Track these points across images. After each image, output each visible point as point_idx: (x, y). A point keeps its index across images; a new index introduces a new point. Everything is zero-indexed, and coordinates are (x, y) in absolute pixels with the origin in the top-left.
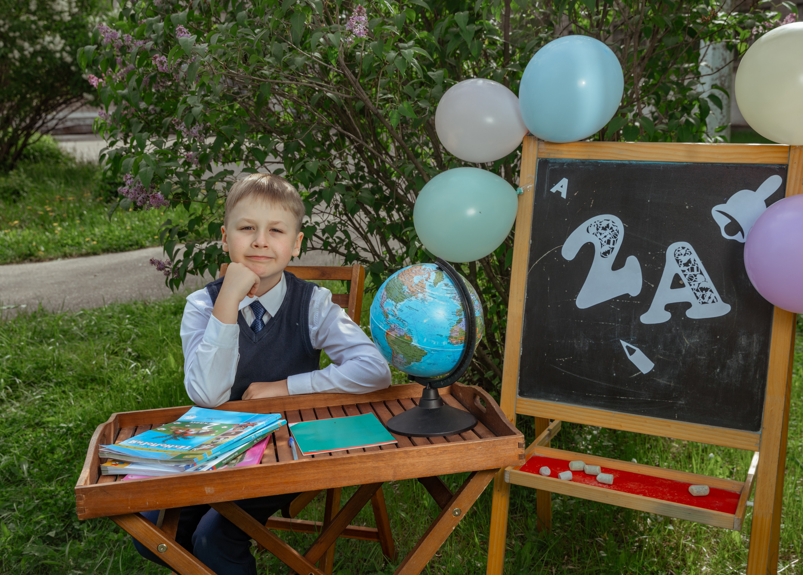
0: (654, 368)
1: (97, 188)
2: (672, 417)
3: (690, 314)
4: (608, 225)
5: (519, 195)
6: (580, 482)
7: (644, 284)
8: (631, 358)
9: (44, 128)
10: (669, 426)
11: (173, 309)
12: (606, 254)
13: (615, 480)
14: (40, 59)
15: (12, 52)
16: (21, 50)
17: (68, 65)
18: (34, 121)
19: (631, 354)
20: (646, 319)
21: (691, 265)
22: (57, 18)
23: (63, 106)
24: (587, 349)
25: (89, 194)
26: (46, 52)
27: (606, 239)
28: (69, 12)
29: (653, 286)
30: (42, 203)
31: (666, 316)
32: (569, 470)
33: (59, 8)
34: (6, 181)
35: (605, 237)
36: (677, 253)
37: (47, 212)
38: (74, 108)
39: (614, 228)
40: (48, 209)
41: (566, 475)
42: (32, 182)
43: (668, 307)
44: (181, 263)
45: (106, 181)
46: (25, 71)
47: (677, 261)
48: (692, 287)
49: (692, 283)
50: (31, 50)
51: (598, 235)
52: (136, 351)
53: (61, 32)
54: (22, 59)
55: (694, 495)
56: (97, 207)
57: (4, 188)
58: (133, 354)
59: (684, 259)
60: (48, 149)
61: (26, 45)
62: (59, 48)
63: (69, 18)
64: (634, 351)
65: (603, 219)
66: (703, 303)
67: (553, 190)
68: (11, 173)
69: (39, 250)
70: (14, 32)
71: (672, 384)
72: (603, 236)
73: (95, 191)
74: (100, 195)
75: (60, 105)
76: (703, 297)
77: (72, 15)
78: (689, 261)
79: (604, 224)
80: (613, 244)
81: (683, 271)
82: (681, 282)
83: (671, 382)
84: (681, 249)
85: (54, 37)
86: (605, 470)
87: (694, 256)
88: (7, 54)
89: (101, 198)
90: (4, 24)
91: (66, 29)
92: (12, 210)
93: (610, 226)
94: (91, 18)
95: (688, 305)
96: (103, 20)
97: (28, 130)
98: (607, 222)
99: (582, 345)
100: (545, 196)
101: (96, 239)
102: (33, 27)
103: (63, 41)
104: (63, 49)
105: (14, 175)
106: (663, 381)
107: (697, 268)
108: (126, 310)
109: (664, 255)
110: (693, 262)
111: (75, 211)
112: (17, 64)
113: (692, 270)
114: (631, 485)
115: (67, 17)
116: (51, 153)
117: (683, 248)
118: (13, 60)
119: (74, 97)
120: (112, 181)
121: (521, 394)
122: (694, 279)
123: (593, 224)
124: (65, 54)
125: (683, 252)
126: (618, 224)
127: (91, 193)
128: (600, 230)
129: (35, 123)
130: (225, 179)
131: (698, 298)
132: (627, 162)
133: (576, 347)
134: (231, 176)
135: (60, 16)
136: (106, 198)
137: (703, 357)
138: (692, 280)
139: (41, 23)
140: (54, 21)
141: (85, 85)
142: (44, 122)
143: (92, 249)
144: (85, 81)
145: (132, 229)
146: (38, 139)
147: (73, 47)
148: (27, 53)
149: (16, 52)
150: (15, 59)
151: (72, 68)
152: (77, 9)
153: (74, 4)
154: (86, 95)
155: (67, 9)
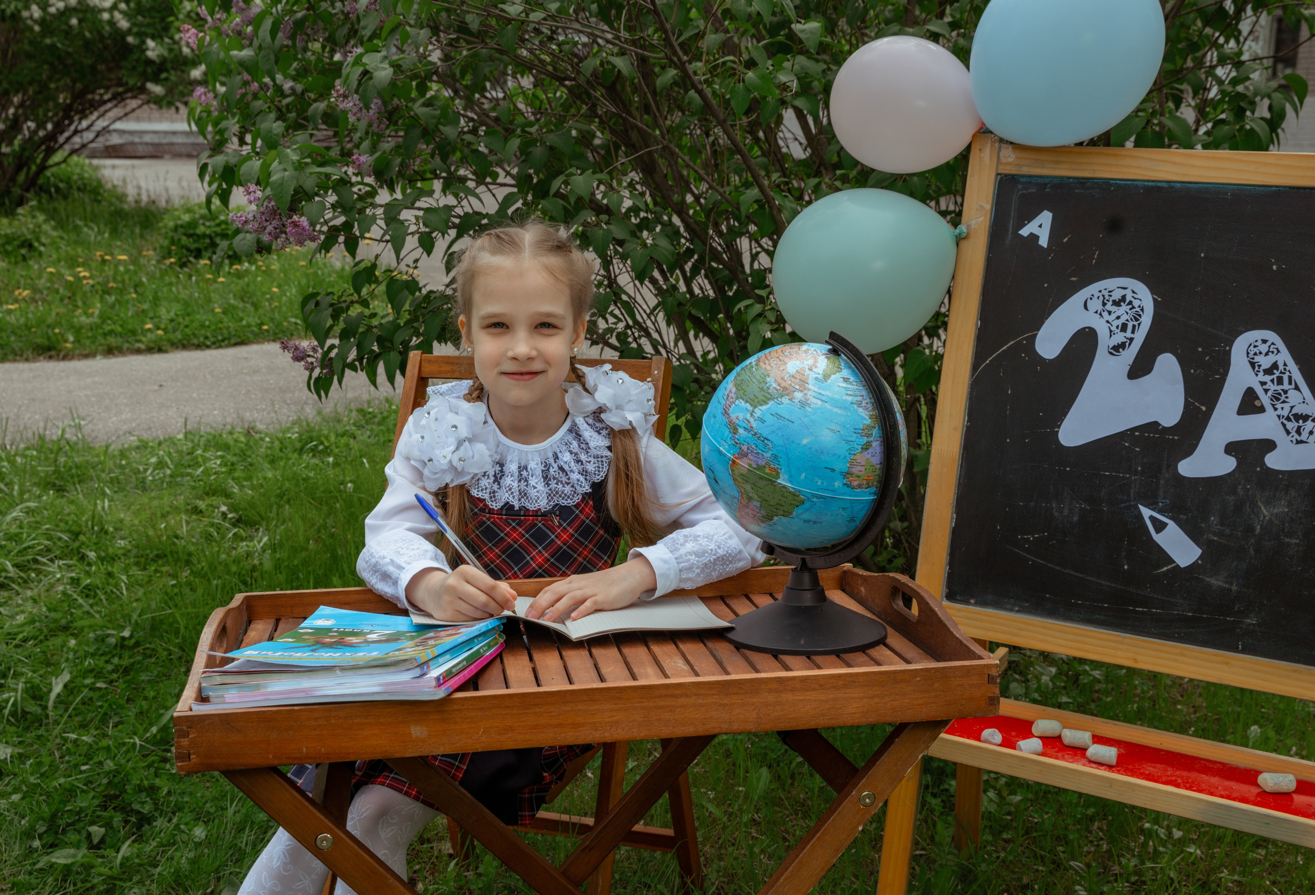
0: (1200, 558)
1: (166, 243)
2: (1231, 647)
3: (1273, 461)
4: (1123, 298)
5: (959, 240)
6: (1057, 758)
7: (1187, 404)
8: (1158, 538)
9: (77, 140)
10: (1227, 664)
11: (298, 445)
12: (1117, 349)
13: (1119, 756)
14: (74, 21)
15: (27, 8)
16: (45, 5)
17: (122, 35)
18: (59, 128)
19: (1158, 531)
20: (1188, 468)
21: (1277, 373)
23: (109, 105)
24: (1076, 519)
25: (151, 252)
26: (85, 9)
27: (1119, 322)
29: (1204, 408)
30: (72, 263)
31: (1228, 464)
32: (1034, 736)
34: (10, 224)
35: (1118, 318)
36: (1253, 350)
37: (79, 279)
38: (128, 109)
39: (1136, 303)
40: (82, 274)
41: (1029, 746)
42: (55, 228)
43: (1232, 448)
44: (335, 351)
45: (181, 230)
46: (48, 41)
47: (1253, 365)
48: (1279, 412)
49: (1279, 406)
50: (62, 5)
51: (1105, 314)
52: (236, 511)
54: (42, 22)
55: (1268, 790)
56: (164, 273)
57: (6, 236)
58: (230, 516)
59: (1265, 362)
60: (82, 178)
62: (108, 4)
64: (1166, 524)
65: (1114, 285)
66: (1298, 442)
67: (1025, 232)
68: (20, 210)
69: (66, 341)
71: (1234, 588)
72: (1114, 316)
73: (162, 247)
74: (169, 254)
75: (105, 102)
76: (1298, 432)
78: (1275, 366)
79: (1117, 296)
80: (1133, 332)
81: (1263, 383)
82: (1257, 403)
83: (1231, 584)
84: (1260, 342)
86: (1098, 739)
87: (1284, 357)
88: (19, 11)
89: (173, 260)
92: (19, 271)
93: (1128, 298)
95: (1269, 445)
97: (50, 144)
98: (1123, 292)
99: (1066, 512)
100: (1008, 242)
101: (163, 326)
104: (114, 7)
105: (23, 215)
106: (1216, 582)
107: (1290, 378)
108: (216, 443)
109: (1229, 353)
110: (1281, 367)
111: (127, 277)
112: (37, 28)
113: (1280, 381)
114: (1149, 769)
116: (85, 185)
117: (1264, 341)
118: (29, 22)
119: (130, 90)
120: (191, 232)
121: (951, 596)
122: (1283, 398)
123: (1097, 294)
124: (117, 15)
125: (1264, 348)
126: (1144, 297)
127: (155, 250)
128: (1109, 306)
129: (62, 132)
130: (418, 204)
131: (1288, 433)
132: (1165, 185)
133: (1056, 514)
134: (430, 200)
136: (180, 259)
137: (1294, 541)
138: (1278, 399)
141: (149, 70)
142: (76, 132)
143: (155, 342)
144: (149, 62)
145: (224, 313)
146: (65, 161)
147: (132, 5)
148: (52, 10)
149: (34, 8)
150: (36, 21)
151: (130, 39)
154: (152, 87)
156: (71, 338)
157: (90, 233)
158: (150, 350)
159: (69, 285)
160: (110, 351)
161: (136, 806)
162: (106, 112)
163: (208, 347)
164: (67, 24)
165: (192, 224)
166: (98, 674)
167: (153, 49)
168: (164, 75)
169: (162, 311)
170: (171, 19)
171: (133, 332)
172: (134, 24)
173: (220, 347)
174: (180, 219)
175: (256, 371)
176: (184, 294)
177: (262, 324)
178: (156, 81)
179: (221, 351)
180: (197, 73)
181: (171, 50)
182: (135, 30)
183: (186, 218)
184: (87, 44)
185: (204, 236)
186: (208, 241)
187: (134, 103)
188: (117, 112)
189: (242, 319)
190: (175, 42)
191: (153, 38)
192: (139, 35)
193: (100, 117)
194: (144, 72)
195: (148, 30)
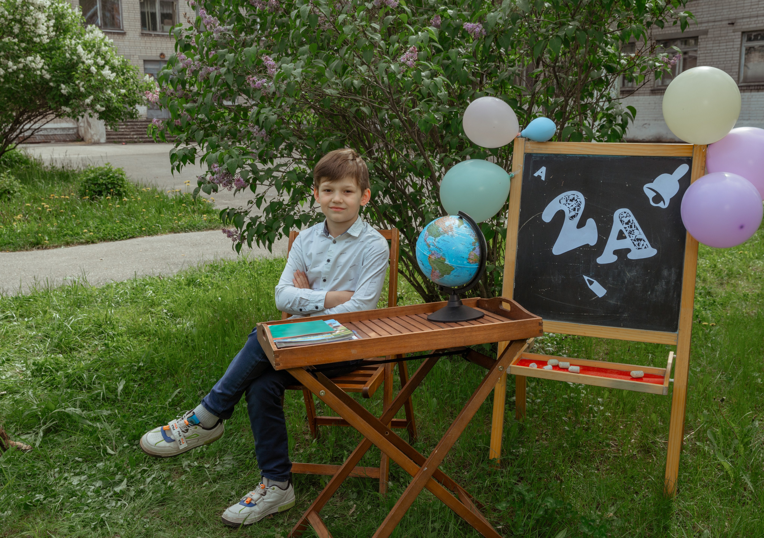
1: (82, 188)
2: (619, 326)
14: (22, 76)
16: (6, 68)
17: (47, 82)
22: (37, 40)
23: (40, 117)
25: (73, 194)
26: (27, 69)
28: (48, 35)
30: (38, 201)
33: (40, 32)
36: (621, 216)
37: (44, 209)
38: (49, 119)
40: (45, 206)
42: (20, 183)
45: (90, 182)
46: (7, 86)
47: (621, 221)
50: (15, 67)
53: (40, 53)
54: (5, 76)
56: (84, 204)
58: (169, 314)
59: (626, 220)
61: (10, 64)
62: (40, 66)
63: (48, 41)
68: (2, 175)
69: (45, 240)
73: (80, 191)
74: (85, 194)
75: (37, 116)
77: (50, 38)
78: (629, 221)
81: (625, 228)
85: (35, 57)
89: (87, 197)
91: (45, 50)
94: (67, 42)
96: (79, 43)
101: (92, 231)
102: (16, 47)
103: (43, 61)
104: (42, 68)
105: (4, 177)
110: (631, 222)
119: (50, 110)
120: (96, 182)
124: (44, 72)
127: (77, 192)
129: (14, 132)
135: (40, 38)
136: (91, 197)
139: (23, 45)
140: (35, 43)
141: (62, 100)
142: (22, 132)
143: (90, 238)
144: (62, 95)
145: (121, 222)
146: (14, 148)
147: (51, 66)
148: (10, 70)
151: (51, 84)
152: (54, 33)
153: (51, 29)
154: (64, 108)
155: (46, 33)
156: (47, 238)
157: (41, 184)
158: (87, 243)
159: (38, 212)
160: (67, 244)
162: (39, 120)
163: (116, 240)
164: (18, 77)
165: (96, 179)
167: (65, 89)
168: (70, 103)
169: (91, 223)
170: (74, 73)
171: (78, 234)
172: (53, 76)
173: (123, 239)
174: (88, 176)
176: (99, 214)
177: (142, 227)
178: (67, 105)
179: (123, 241)
180: (88, 101)
181: (74, 89)
182: (54, 79)
183: (92, 175)
184: (26, 87)
185: (103, 184)
186: (104, 187)
187: (52, 116)
188: (44, 120)
189: (131, 225)
190: (76, 85)
191: (64, 84)
192: (56, 81)
193: (35, 123)
194: (59, 101)
195: (61, 79)
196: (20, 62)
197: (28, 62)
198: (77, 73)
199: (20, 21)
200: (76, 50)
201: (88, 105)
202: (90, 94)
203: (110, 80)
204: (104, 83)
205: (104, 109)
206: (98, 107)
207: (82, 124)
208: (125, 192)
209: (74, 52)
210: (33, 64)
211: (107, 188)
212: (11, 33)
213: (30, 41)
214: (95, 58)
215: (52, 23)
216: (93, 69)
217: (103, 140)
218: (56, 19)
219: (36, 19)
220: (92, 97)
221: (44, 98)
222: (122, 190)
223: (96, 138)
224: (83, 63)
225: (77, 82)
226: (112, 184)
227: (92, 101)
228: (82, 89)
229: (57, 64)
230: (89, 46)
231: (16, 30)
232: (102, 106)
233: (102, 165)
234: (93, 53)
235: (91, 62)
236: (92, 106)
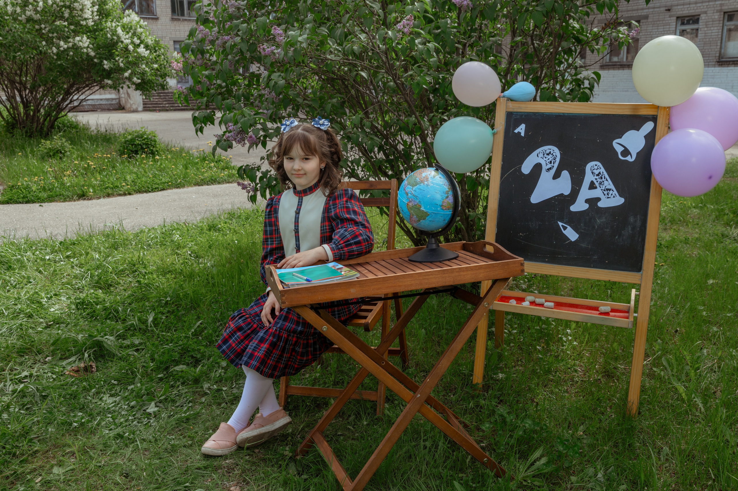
0: (578, 238)
3: (600, 204)
7: (572, 187)
8: (564, 232)
11: (208, 228)
12: (549, 170)
14: (71, 53)
15: (51, 48)
16: (58, 47)
17: (92, 59)
18: (64, 100)
19: (564, 230)
20: (573, 208)
22: (84, 23)
23: (86, 89)
24: (537, 228)
26: (76, 48)
27: (549, 161)
29: (578, 189)
30: (84, 159)
31: (586, 206)
33: (86, 16)
34: (51, 143)
35: (549, 159)
38: (94, 90)
40: (90, 164)
43: (587, 201)
44: (259, 185)
45: (128, 143)
46: (59, 62)
47: (593, 173)
49: (601, 186)
50: (66, 46)
51: (544, 158)
53: (86, 34)
54: (57, 54)
56: (123, 162)
58: (193, 255)
59: (597, 172)
61: (62, 43)
62: (86, 45)
63: (93, 23)
64: (567, 228)
65: (547, 148)
67: (516, 131)
70: (53, 33)
71: (589, 247)
72: (547, 159)
73: (120, 150)
74: (124, 153)
75: (84, 88)
77: (94, 21)
78: (600, 173)
79: (548, 152)
80: (554, 164)
81: (596, 179)
82: (594, 186)
85: (82, 37)
87: (603, 170)
88: (48, 50)
89: (126, 156)
90: (45, 28)
91: (90, 31)
92: (62, 164)
93: (552, 153)
94: (109, 24)
95: (599, 199)
96: (118, 26)
97: (59, 108)
98: (550, 151)
99: (534, 226)
100: (510, 135)
101: (129, 184)
102: (66, 29)
103: (89, 40)
104: (88, 47)
105: (56, 139)
106: (584, 245)
107: (605, 177)
109: (585, 170)
110: (602, 174)
111: (109, 164)
112: (55, 57)
113: (601, 178)
115: (91, 23)
116: (71, 124)
117: (596, 165)
119: (95, 82)
120: (133, 143)
122: (602, 184)
123: (541, 152)
124: (89, 50)
125: (596, 167)
126: (557, 152)
129: (65, 102)
131: (605, 195)
133: (531, 227)
135: (86, 22)
136: (129, 155)
137: (608, 230)
139: (72, 27)
140: (82, 25)
141: (104, 74)
142: (71, 101)
143: (127, 190)
144: (104, 70)
145: (154, 177)
146: (66, 115)
147: (95, 45)
148: (62, 49)
149: (54, 48)
150: (53, 54)
151: (96, 60)
152: (98, 17)
153: (95, 14)
154: (106, 81)
155: (91, 17)
156: (91, 191)
157: (87, 145)
158: (125, 194)
159: (85, 169)
160: (109, 195)
161: (195, 356)
162: (85, 91)
163: (150, 192)
164: (68, 55)
165: (133, 140)
166: (163, 314)
167: (106, 65)
168: (112, 76)
169: (128, 177)
170: (114, 51)
171: (117, 187)
172: (97, 54)
173: (155, 191)
174: (126, 137)
175: (175, 201)
176: (135, 170)
178: (109, 78)
179: (156, 193)
180: (126, 74)
181: (114, 64)
182: (98, 56)
183: (130, 137)
184: (75, 63)
185: (138, 144)
186: (140, 147)
187: (97, 88)
188: (89, 92)
189: (162, 180)
190: (116, 61)
191: (106, 60)
192: (99, 58)
193: (82, 94)
194: (102, 75)
195: (103, 56)
196: (70, 42)
197: (76, 42)
198: (117, 51)
199: (69, 7)
200: (116, 31)
201: (126, 78)
202: (128, 68)
203: (144, 57)
204: (140, 58)
205: (139, 81)
206: (135, 79)
207: (123, 96)
208: (157, 151)
209: (114, 33)
210: (81, 43)
211: (142, 148)
212: (62, 18)
213: (77, 24)
214: (132, 38)
215: (96, 8)
216: (131, 47)
217: (140, 108)
218: (99, 5)
219: (83, 5)
220: (130, 71)
221: (90, 72)
222: (154, 149)
223: (134, 107)
224: (122, 42)
225: (117, 59)
226: (146, 144)
227: (131, 74)
228: (122, 65)
229: (100, 43)
230: (127, 28)
231: (66, 15)
232: (138, 79)
233: (138, 129)
234: (130, 34)
235: (130, 41)
236: (129, 79)
